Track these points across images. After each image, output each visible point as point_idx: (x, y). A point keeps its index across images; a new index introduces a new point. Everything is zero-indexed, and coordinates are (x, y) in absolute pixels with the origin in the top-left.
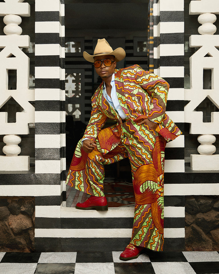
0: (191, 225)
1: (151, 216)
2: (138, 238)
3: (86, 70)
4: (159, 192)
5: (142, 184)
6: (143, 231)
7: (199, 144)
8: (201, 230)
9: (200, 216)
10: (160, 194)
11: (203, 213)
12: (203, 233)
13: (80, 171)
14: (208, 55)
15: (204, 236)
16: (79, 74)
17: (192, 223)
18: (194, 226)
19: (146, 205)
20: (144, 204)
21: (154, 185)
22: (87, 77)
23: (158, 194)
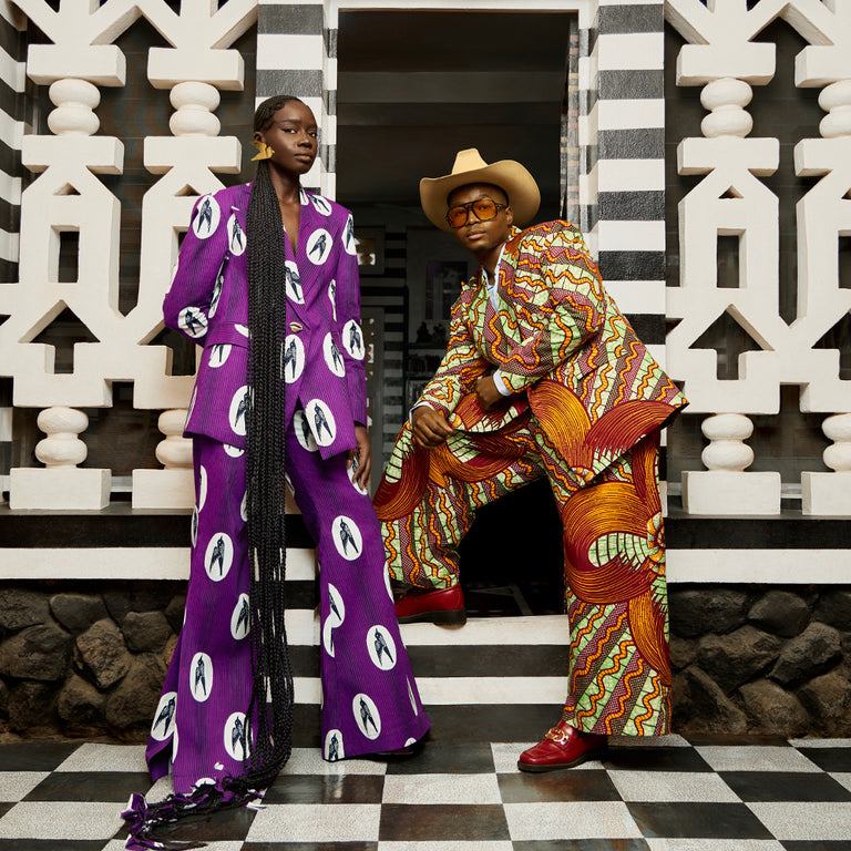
0: (684, 668)
1: (630, 638)
2: (588, 708)
3: (390, 309)
4: (654, 563)
5: (596, 540)
6: (601, 685)
7: (706, 442)
8: (714, 684)
9: (710, 643)
10: (655, 570)
11: (719, 634)
12: (720, 692)
13: (393, 520)
14: (728, 195)
15: (722, 700)
16: (368, 319)
17: (688, 664)
18: (695, 671)
19: (610, 608)
20: (606, 604)
21: (637, 546)
22: (390, 327)
23: (651, 570)
